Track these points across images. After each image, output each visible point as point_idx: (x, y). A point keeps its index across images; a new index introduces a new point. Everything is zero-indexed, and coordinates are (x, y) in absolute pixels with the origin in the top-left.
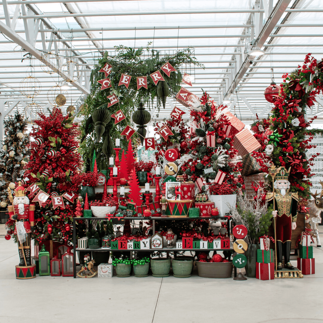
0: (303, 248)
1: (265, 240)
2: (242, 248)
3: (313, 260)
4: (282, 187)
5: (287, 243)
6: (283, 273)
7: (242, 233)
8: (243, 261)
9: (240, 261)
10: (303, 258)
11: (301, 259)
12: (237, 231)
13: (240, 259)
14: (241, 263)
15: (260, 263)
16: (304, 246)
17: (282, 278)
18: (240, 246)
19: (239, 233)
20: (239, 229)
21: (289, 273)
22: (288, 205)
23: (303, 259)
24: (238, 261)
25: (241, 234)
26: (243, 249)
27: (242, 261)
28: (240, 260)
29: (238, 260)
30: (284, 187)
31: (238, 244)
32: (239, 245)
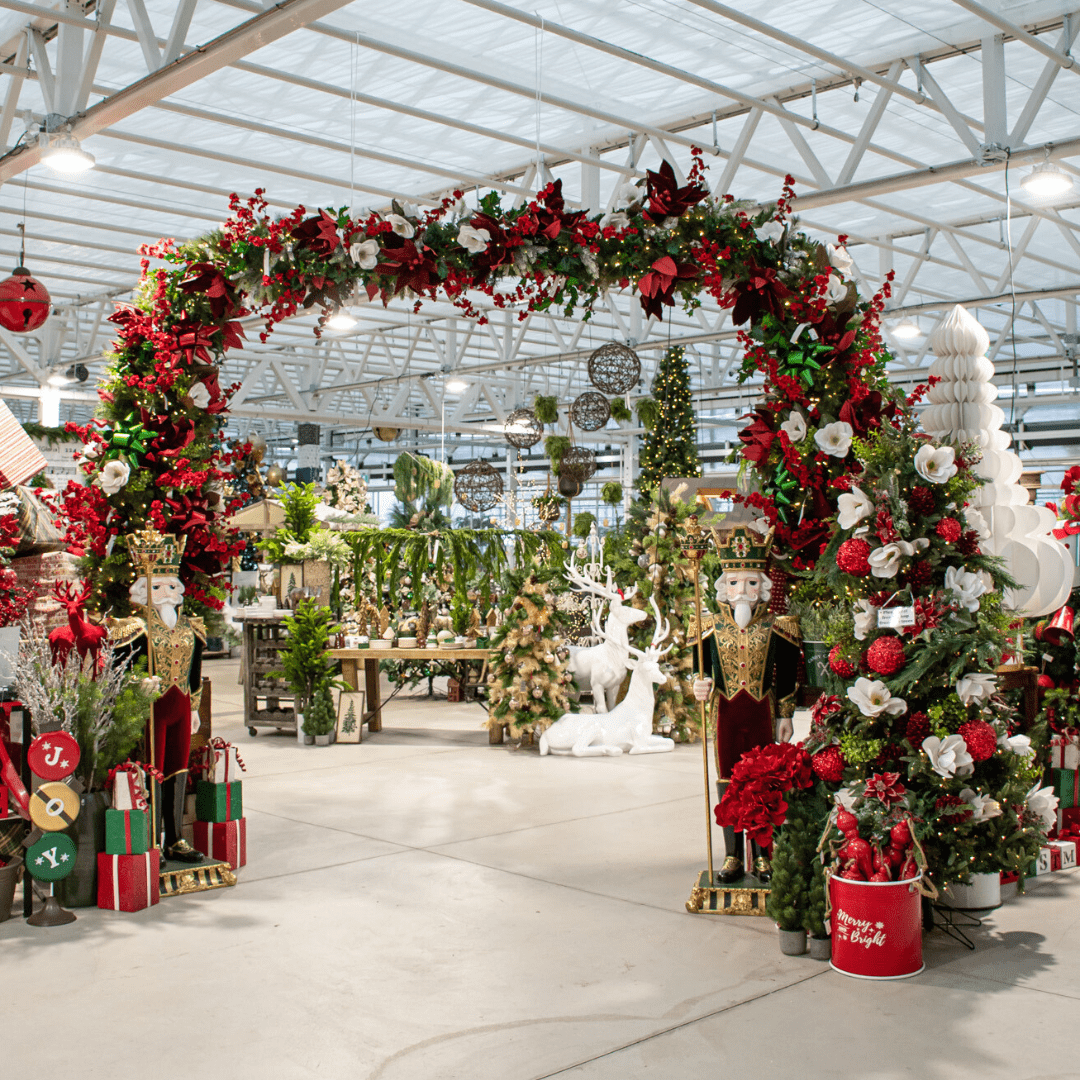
0: (218, 790)
1: (134, 776)
2: (59, 811)
3: (243, 822)
4: (165, 600)
5: (177, 778)
6: (178, 877)
7: (60, 760)
8: (65, 857)
9: (52, 859)
10: (218, 821)
11: (210, 826)
12: (46, 752)
13: (54, 850)
14: (54, 864)
15: (115, 858)
16: (220, 785)
17: (178, 894)
18: (55, 807)
19: (51, 760)
20: (53, 746)
21: (196, 875)
22: (186, 658)
23: (215, 825)
24: (45, 858)
25: (58, 764)
26: (64, 815)
27: (58, 859)
28: (51, 853)
29: (46, 854)
30: (171, 600)
31: (46, 799)
32: (51, 803)
